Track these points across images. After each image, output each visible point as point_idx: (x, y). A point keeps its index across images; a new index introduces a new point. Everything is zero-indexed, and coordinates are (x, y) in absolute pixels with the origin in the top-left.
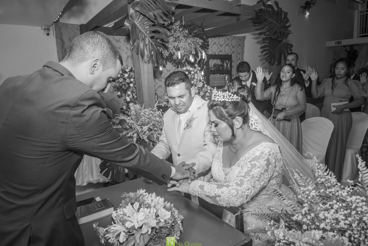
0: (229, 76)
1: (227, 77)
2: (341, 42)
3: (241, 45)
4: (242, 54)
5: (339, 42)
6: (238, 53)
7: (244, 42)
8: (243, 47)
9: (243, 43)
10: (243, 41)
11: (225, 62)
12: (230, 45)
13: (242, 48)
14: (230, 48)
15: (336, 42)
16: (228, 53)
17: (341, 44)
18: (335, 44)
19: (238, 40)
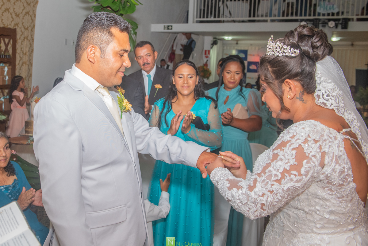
0: (11, 67)
1: (6, 69)
2: (171, 26)
3: (31, 13)
4: (32, 31)
5: (168, 26)
6: (24, 27)
7: (36, 9)
8: (33, 16)
9: (33, 11)
10: (34, 6)
11: (2, 41)
12: (11, 11)
13: (32, 19)
14: (12, 17)
15: (164, 26)
16: (8, 26)
17: (171, 29)
18: (164, 29)
19: (25, 4)
